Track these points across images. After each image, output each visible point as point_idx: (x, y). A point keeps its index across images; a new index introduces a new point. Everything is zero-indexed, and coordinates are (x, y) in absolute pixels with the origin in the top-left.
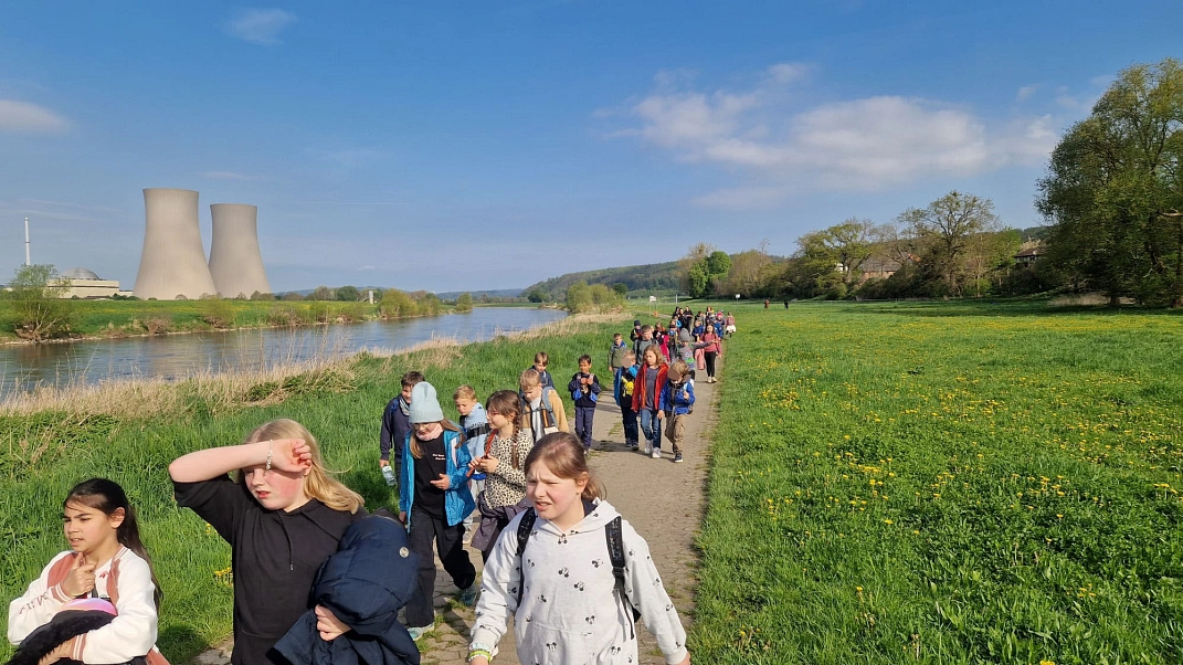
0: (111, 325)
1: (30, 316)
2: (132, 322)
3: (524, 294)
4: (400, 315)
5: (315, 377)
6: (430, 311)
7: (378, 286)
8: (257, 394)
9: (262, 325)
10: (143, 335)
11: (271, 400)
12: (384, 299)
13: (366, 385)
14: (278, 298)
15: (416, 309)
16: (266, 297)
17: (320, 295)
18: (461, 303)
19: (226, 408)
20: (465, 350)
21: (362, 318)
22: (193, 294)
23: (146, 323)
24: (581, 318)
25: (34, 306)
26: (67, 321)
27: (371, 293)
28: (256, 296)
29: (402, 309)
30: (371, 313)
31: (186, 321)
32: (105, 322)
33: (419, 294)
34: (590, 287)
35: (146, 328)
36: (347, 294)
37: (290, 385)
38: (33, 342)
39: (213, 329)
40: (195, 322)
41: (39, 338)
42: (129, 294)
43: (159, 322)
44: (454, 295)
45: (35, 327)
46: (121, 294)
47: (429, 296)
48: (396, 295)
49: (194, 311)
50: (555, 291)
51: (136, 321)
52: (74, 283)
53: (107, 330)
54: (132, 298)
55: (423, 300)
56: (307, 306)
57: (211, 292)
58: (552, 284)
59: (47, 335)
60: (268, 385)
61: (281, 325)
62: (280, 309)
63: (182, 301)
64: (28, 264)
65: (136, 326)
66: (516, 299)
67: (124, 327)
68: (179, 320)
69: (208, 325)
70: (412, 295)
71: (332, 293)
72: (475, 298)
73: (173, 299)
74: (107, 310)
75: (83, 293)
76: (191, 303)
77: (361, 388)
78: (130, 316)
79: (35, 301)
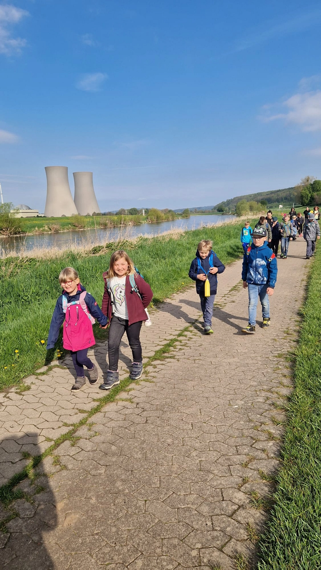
0: (36, 228)
1: (5, 225)
2: (45, 227)
3: (215, 208)
4: (157, 220)
5: (119, 243)
6: (170, 218)
7: (146, 207)
8: (95, 251)
9: (97, 227)
10: (49, 232)
11: (101, 253)
12: (150, 213)
13: (141, 246)
14: (104, 214)
15: (164, 217)
16: (98, 214)
17: (121, 212)
18: (185, 214)
19: (82, 257)
20: (186, 233)
21: (140, 223)
22: (68, 215)
23: (50, 227)
24: (243, 218)
25: (6, 221)
26: (19, 227)
27: (144, 212)
28: (94, 214)
29: (158, 218)
30: (144, 220)
31: (66, 225)
32: (34, 227)
33: (165, 210)
34: (248, 203)
35: (50, 229)
36: (133, 212)
37: (109, 246)
38: (7, 236)
39: (77, 229)
40: (70, 226)
41: (9, 234)
42: (43, 215)
43: (55, 226)
44: (181, 210)
45: (7, 229)
46: (40, 215)
47: (170, 211)
48: (155, 211)
49: (69, 221)
50: (231, 206)
51: (46, 226)
52: (21, 211)
53: (35, 231)
54: (43, 217)
55: (167, 213)
56: (116, 218)
57: (76, 213)
58: (229, 202)
59: (12, 233)
60: (99, 247)
61: (105, 226)
62: (104, 219)
63: (64, 217)
64: (3, 203)
65: (46, 228)
66: (210, 210)
67: (41, 229)
68: (63, 225)
69: (75, 227)
70: (162, 211)
71: (126, 212)
72: (191, 211)
73: (61, 217)
74: (34, 222)
75: (25, 215)
76: (68, 218)
77: (139, 247)
78: (43, 224)
79: (6, 218)
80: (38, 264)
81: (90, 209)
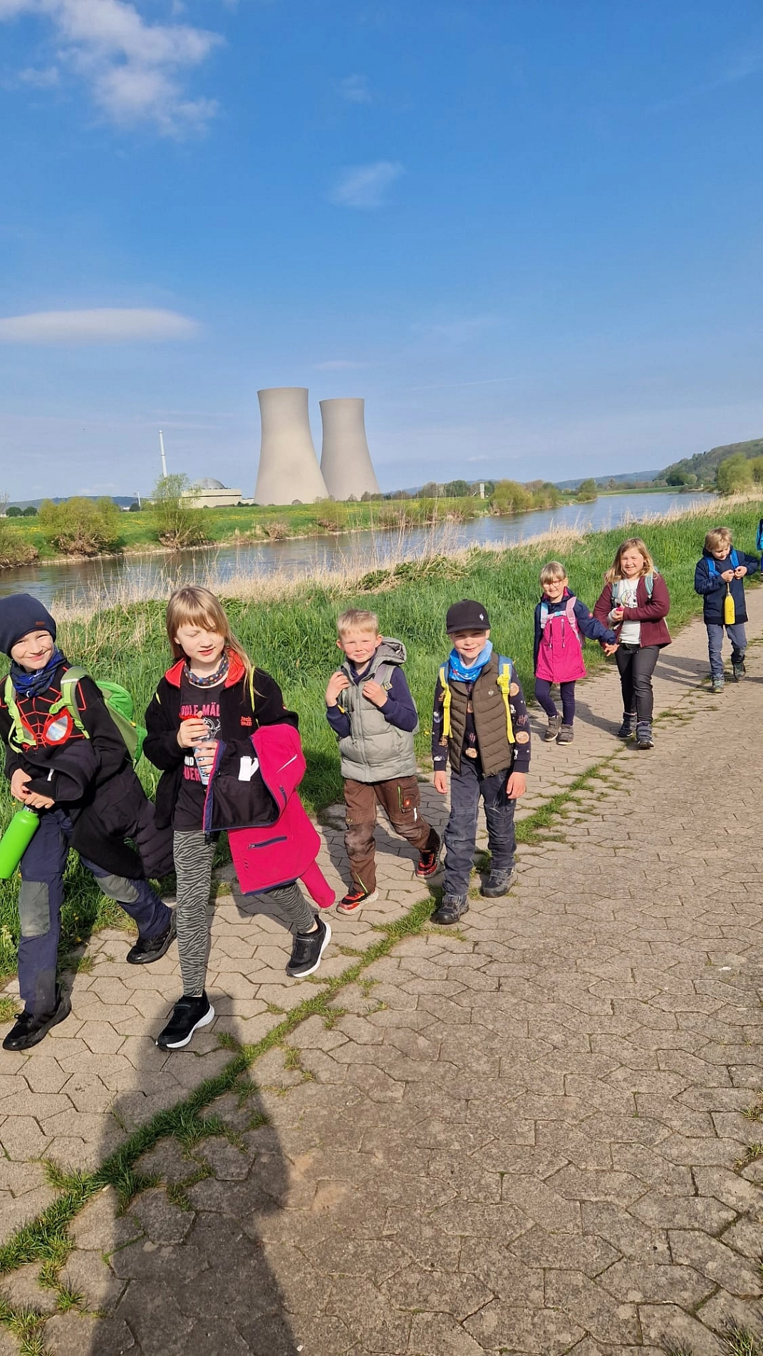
0: (237, 532)
1: (170, 525)
2: (255, 528)
3: (661, 476)
4: (514, 509)
5: (426, 563)
6: (547, 504)
7: (488, 479)
8: (370, 582)
9: (373, 526)
10: (265, 541)
11: (383, 588)
12: (497, 492)
13: (478, 571)
14: (388, 497)
15: (532, 501)
16: (376, 497)
17: (429, 492)
18: (584, 492)
19: (341, 596)
20: (589, 538)
21: (473, 515)
22: (308, 498)
23: (267, 528)
24: (735, 499)
25: (173, 515)
26: (201, 528)
27: (482, 490)
28: (365, 497)
29: (516, 503)
30: (481, 509)
31: (303, 524)
32: (232, 528)
33: (534, 485)
34: (750, 462)
35: (267, 533)
36: (458, 489)
37: (401, 572)
38: (174, 550)
39: (327, 533)
40: (310, 525)
41: (179, 546)
42: (251, 502)
43: (278, 527)
44: (574, 483)
45: (175, 535)
46: (244, 502)
47: (546, 486)
48: (509, 486)
49: (309, 514)
50: (702, 470)
51: (258, 526)
52: (204, 493)
53: (234, 537)
54: (253, 505)
55: (540, 490)
56: (415, 505)
57: (324, 495)
58: (698, 461)
59: (186, 543)
60: (380, 573)
61: (390, 525)
62: (389, 509)
63: (297, 505)
64: (166, 475)
65: (259, 532)
66: (650, 483)
67: (248, 533)
68: (296, 524)
69: (322, 529)
70: (527, 486)
71: (442, 489)
72: (600, 486)
73: (290, 504)
74: (233, 517)
75: (211, 503)
76: (306, 508)
77: (473, 574)
78: (251, 522)
79: (173, 510)
80: (244, 612)
81: (355, 485)
